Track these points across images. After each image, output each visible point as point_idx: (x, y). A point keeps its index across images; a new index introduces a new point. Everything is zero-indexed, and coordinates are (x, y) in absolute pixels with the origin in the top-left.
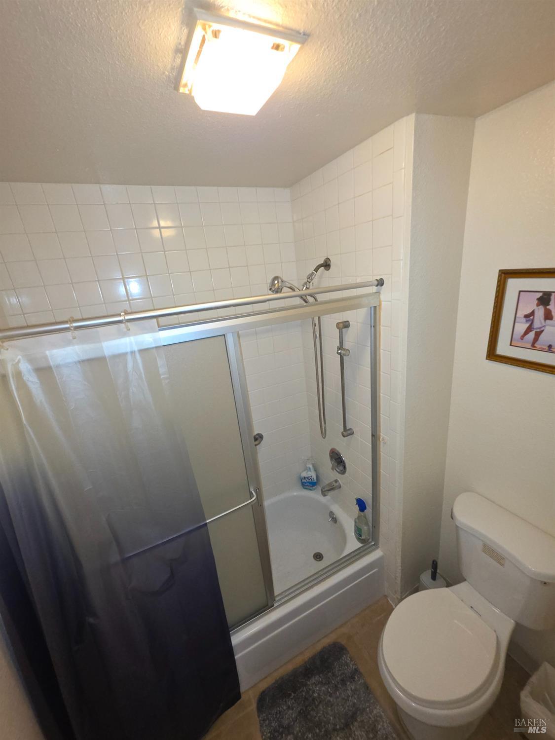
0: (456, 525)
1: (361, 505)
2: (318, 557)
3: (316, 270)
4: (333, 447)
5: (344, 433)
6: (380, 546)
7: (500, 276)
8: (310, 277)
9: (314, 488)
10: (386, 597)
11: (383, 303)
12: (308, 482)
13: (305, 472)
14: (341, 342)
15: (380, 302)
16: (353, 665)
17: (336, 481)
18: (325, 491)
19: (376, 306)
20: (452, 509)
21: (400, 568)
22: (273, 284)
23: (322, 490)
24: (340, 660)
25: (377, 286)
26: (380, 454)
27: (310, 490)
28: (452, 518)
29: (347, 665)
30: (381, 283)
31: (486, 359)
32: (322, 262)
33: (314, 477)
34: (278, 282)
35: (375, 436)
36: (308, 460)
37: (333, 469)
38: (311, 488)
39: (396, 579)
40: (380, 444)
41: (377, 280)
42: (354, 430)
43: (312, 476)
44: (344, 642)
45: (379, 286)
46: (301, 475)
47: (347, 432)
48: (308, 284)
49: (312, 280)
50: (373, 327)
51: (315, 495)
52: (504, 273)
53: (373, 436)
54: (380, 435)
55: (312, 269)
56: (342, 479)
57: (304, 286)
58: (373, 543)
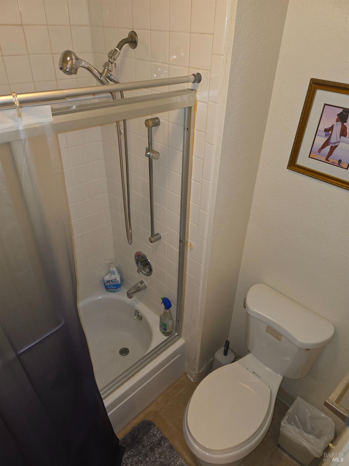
0: (248, 313)
1: (167, 303)
2: (124, 352)
3: (120, 46)
4: (139, 250)
5: (152, 238)
6: (182, 336)
7: (310, 85)
8: (112, 55)
9: (118, 289)
10: (186, 373)
11: (198, 103)
12: (112, 285)
13: (109, 275)
14: (150, 143)
15: (195, 101)
16: (159, 434)
17: (142, 282)
18: (131, 293)
19: (191, 107)
20: (245, 299)
21: (200, 351)
22: (64, 60)
23: (128, 293)
24: (149, 433)
25: (194, 82)
26: (187, 258)
27: (115, 292)
28: (245, 307)
29: (155, 435)
30: (198, 78)
31: (287, 168)
32: (127, 37)
33: (118, 279)
34: (71, 59)
35: (183, 243)
36: (111, 263)
37: (138, 271)
38: (115, 290)
39: (195, 360)
40: (187, 250)
41: (193, 75)
42: (161, 235)
43: (116, 279)
44: (151, 419)
45: (196, 83)
46: (105, 279)
47: (155, 237)
48: (110, 65)
49: (115, 59)
50: (186, 129)
51: (121, 296)
52: (315, 83)
53: (181, 241)
54: (188, 241)
55: (114, 46)
56: (147, 280)
57: (105, 68)
58: (176, 334)
